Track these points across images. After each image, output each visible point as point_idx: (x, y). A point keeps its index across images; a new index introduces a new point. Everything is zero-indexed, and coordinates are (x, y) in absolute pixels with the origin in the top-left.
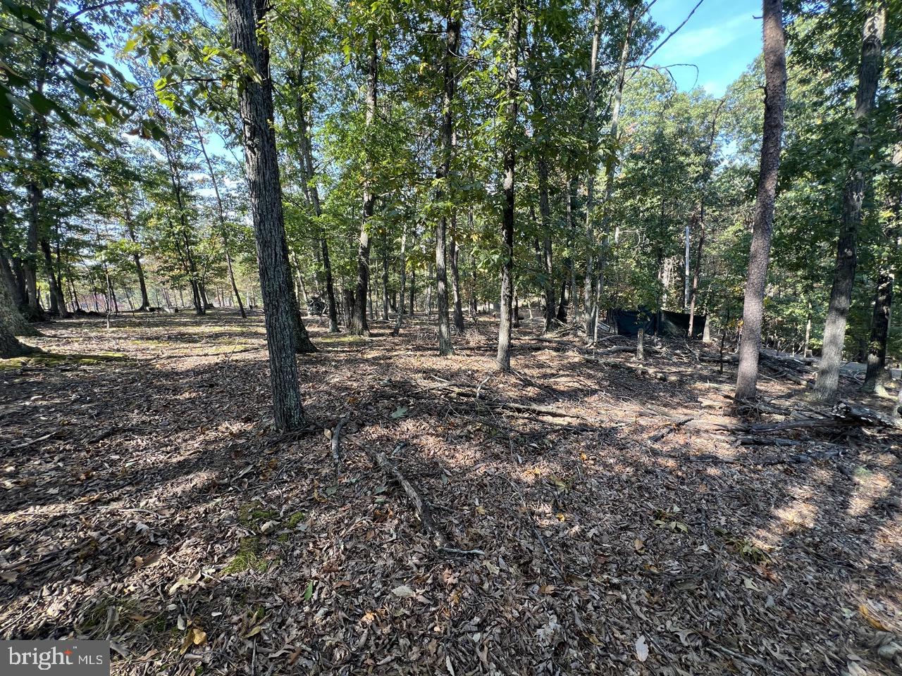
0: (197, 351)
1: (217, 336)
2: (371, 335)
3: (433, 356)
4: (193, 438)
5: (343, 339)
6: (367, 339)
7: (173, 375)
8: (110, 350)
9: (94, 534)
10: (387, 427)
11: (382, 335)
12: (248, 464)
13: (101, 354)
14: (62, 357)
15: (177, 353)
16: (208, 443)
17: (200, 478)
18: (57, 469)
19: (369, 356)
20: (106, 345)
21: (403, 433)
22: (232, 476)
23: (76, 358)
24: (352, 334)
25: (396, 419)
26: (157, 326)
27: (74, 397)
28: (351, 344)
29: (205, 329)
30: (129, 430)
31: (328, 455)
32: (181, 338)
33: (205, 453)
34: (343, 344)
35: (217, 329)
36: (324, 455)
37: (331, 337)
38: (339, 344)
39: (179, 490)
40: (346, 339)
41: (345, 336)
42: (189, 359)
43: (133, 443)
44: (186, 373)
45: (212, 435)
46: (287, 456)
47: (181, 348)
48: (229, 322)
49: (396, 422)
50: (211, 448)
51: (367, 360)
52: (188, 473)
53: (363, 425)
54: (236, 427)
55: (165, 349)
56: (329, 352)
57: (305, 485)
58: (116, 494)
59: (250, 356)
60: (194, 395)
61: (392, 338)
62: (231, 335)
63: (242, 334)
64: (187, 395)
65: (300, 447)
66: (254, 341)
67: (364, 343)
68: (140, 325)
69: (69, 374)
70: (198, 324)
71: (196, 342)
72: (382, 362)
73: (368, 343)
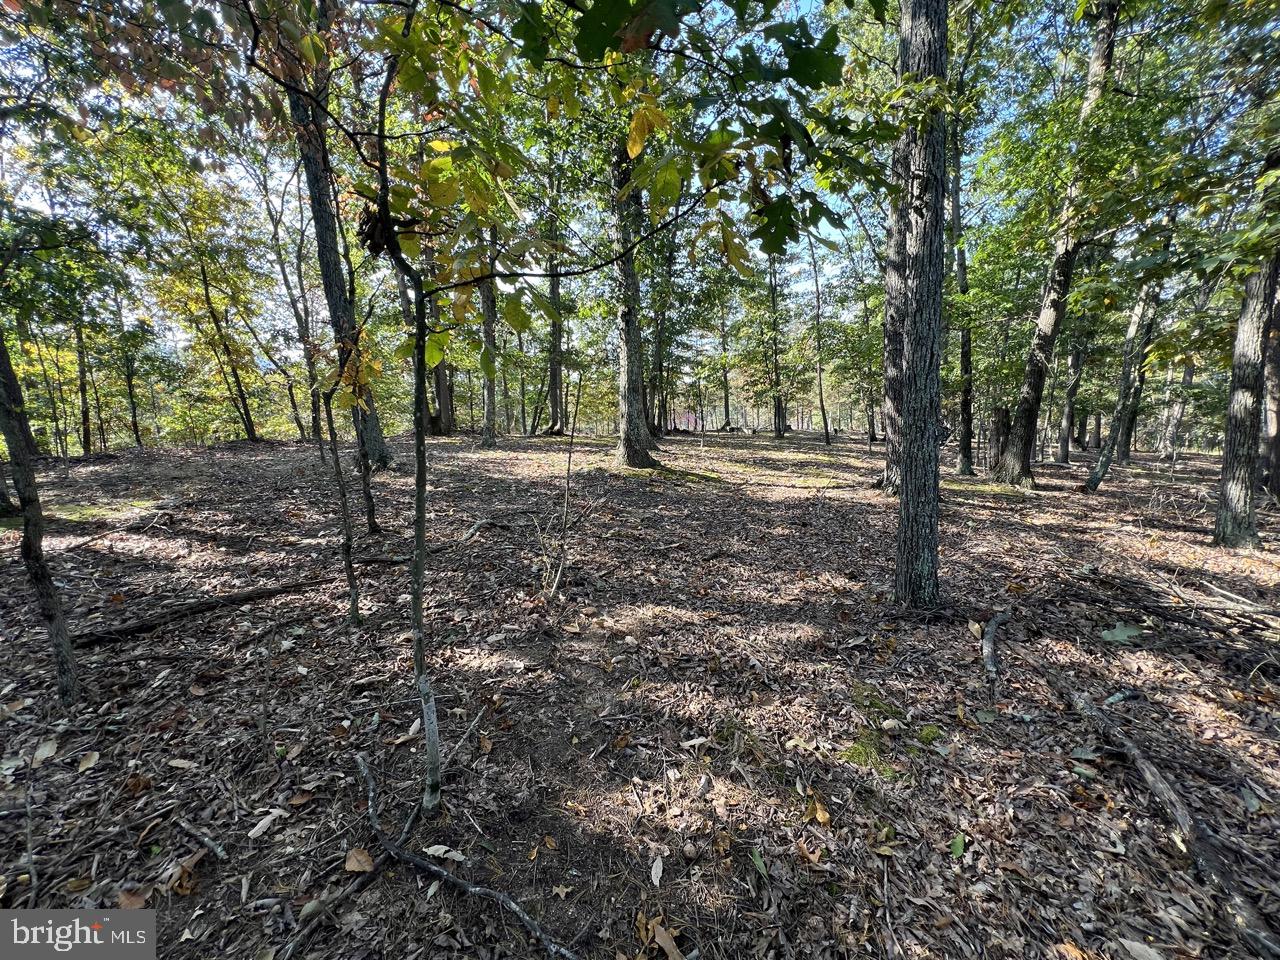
0: (783, 481)
1: (802, 465)
2: (1036, 487)
3: (1195, 542)
4: (792, 581)
5: (980, 487)
6: (1028, 492)
7: (762, 504)
8: (707, 469)
9: (718, 652)
10: (1091, 653)
11: (1060, 489)
12: (858, 634)
13: (701, 472)
14: (673, 472)
15: (765, 480)
16: (808, 592)
17: (805, 631)
18: (682, 577)
19: (1037, 522)
20: (703, 465)
21: (1128, 673)
22: (839, 643)
23: (684, 474)
24: (999, 480)
25: (1110, 643)
26: (741, 448)
27: (686, 512)
28: (996, 497)
29: (789, 455)
30: (732, 556)
31: (976, 661)
32: (767, 463)
33: (807, 603)
34: (982, 495)
35: (801, 457)
36: (969, 659)
37: (960, 482)
38: (974, 494)
39: (784, 636)
40: (986, 488)
41: (984, 482)
42: (777, 489)
43: (737, 570)
44: (777, 504)
45: (812, 584)
46: (911, 641)
47: (768, 476)
48: (813, 449)
49: (1110, 649)
50: (813, 599)
51: (1033, 528)
52: (791, 621)
53: (1038, 634)
54: (840, 582)
55: (753, 475)
56: (960, 505)
57: (942, 691)
58: (728, 618)
59: (846, 495)
60: (787, 532)
61: (1080, 496)
62: (818, 465)
63: (830, 465)
64: (779, 530)
65: (929, 634)
66: (846, 475)
67: (1024, 499)
68: (725, 445)
69: (680, 489)
70: (780, 449)
71: (781, 470)
72: (1066, 535)
73: (1030, 499)
